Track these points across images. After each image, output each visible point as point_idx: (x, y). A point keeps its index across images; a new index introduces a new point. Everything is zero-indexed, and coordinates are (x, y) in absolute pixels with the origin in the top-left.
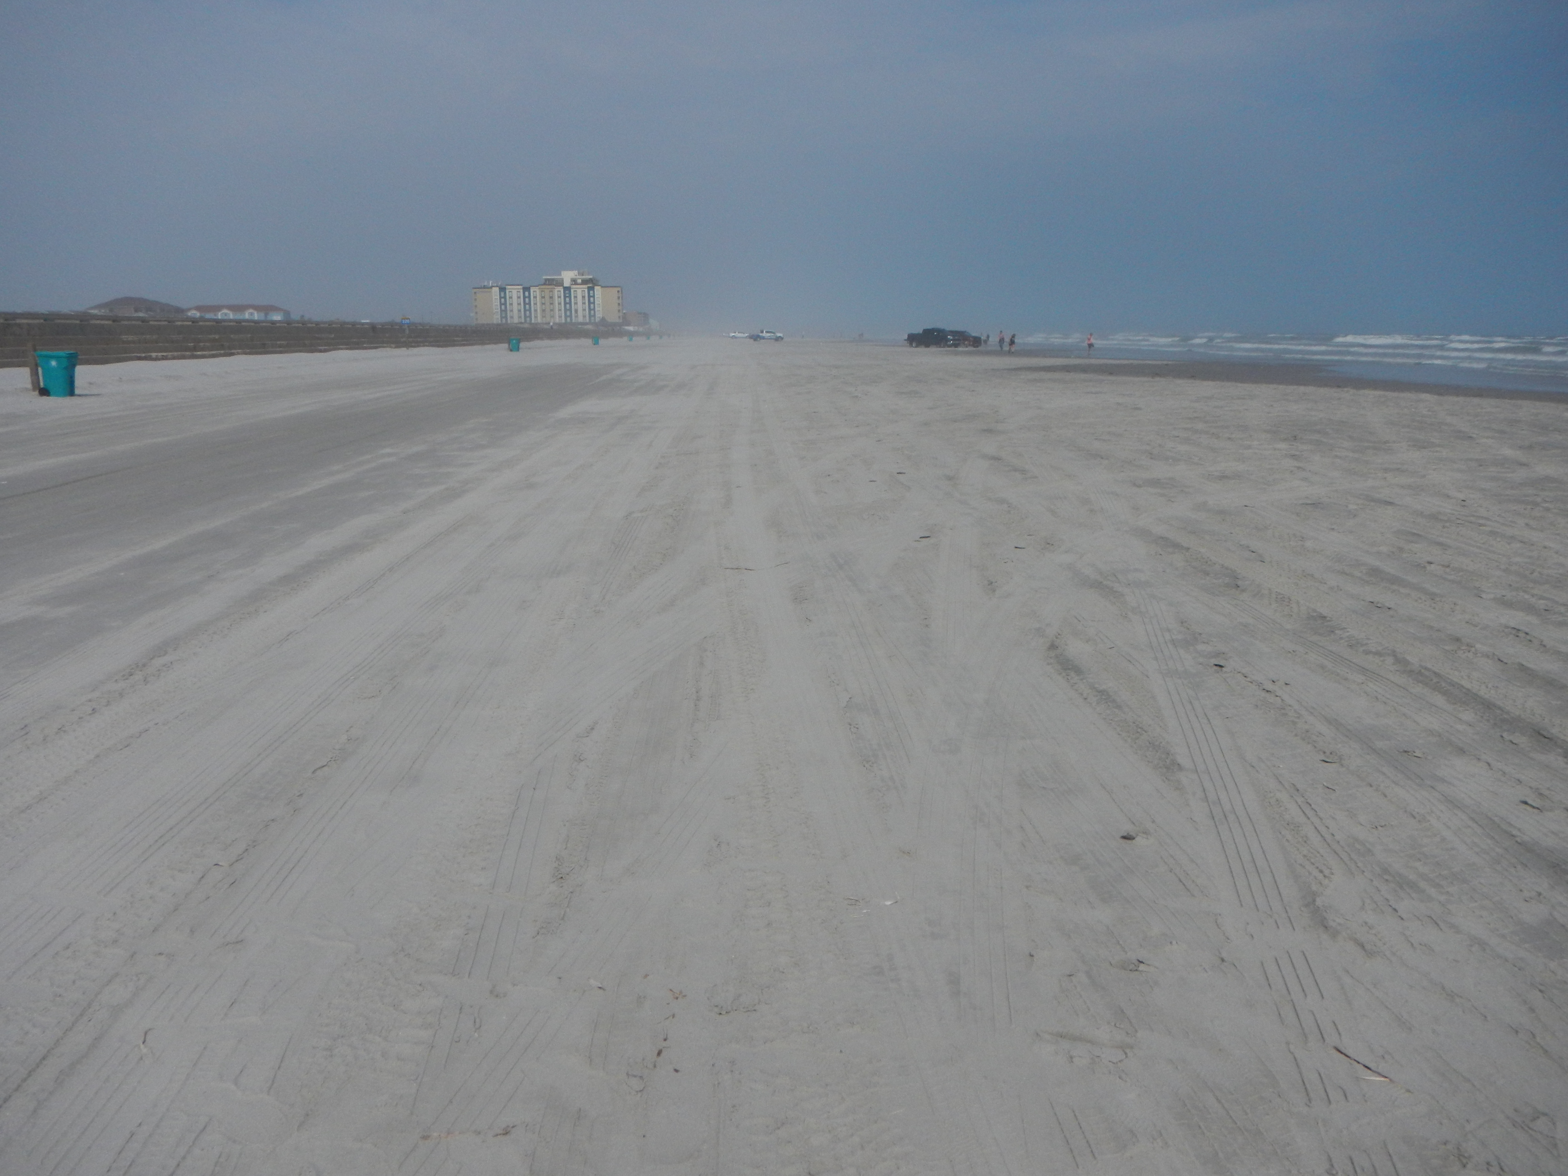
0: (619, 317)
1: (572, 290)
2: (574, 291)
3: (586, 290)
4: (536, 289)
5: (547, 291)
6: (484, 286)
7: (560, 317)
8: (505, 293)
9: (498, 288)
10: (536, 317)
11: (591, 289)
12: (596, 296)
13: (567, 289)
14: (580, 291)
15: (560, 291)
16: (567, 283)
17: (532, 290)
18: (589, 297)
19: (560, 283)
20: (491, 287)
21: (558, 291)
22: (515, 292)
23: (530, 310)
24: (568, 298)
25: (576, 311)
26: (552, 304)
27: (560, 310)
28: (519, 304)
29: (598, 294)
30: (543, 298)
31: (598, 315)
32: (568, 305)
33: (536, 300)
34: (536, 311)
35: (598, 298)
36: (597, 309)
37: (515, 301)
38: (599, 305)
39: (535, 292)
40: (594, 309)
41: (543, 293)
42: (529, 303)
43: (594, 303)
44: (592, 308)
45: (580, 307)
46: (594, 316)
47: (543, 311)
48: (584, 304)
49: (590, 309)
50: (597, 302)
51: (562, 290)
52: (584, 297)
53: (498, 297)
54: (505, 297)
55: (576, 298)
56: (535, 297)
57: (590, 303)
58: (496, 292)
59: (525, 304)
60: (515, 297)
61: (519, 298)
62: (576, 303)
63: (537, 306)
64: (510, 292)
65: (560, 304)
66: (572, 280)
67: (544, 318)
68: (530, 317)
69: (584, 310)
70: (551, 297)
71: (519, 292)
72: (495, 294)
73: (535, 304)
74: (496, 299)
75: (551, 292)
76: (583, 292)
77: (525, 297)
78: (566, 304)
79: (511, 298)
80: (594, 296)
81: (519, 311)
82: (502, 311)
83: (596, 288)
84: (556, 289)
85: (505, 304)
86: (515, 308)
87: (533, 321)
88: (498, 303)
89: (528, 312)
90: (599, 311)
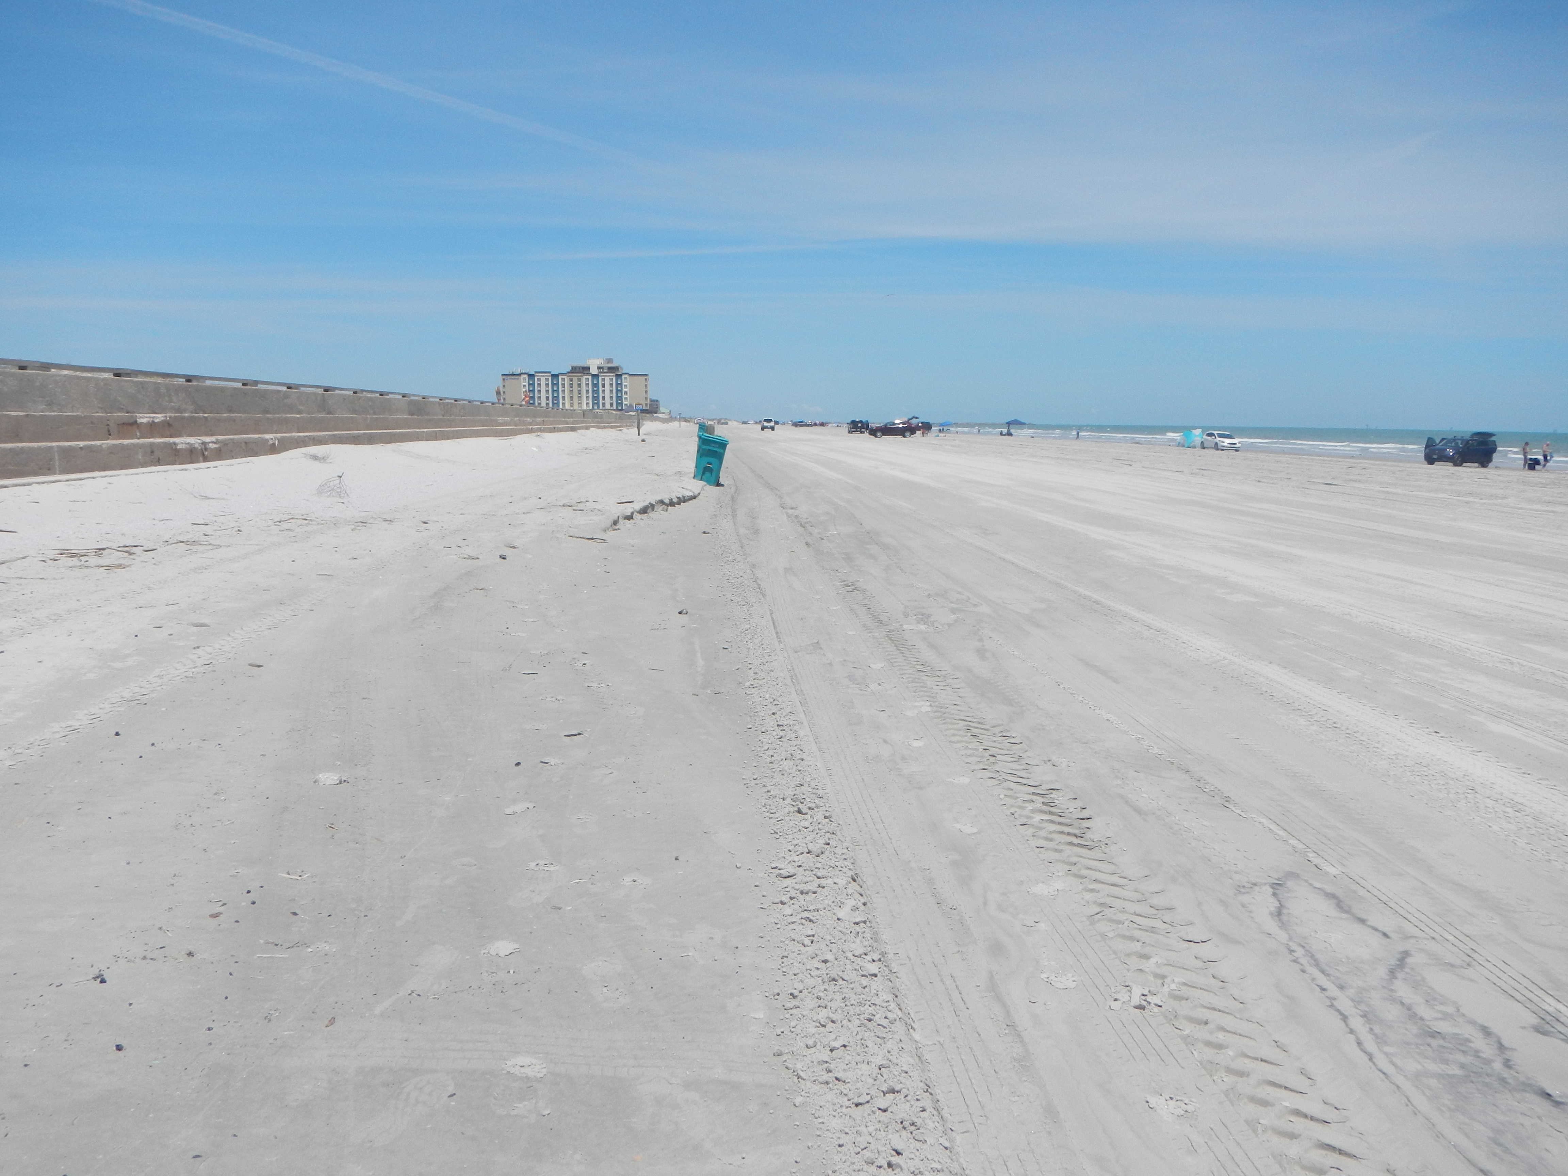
0: (646, 405)
1: (600, 378)
2: (602, 379)
3: (614, 378)
4: (566, 377)
5: (575, 379)
6: (513, 372)
7: (588, 404)
8: (534, 381)
9: (526, 376)
10: (564, 404)
11: (619, 376)
12: (624, 384)
13: (595, 376)
14: (608, 380)
15: (588, 379)
16: (594, 371)
17: (560, 378)
18: (617, 384)
19: (585, 370)
20: (519, 375)
22: (543, 379)
23: (558, 397)
24: (596, 385)
25: (604, 398)
26: (580, 392)
27: (587, 397)
28: (547, 391)
29: (626, 381)
30: (571, 386)
31: (624, 402)
32: (595, 392)
33: (564, 387)
34: (564, 398)
35: (626, 386)
36: (624, 396)
37: (543, 388)
38: (626, 393)
39: (563, 379)
40: (621, 397)
41: (571, 380)
42: (558, 391)
43: (621, 391)
44: (619, 395)
45: (607, 394)
46: (621, 403)
47: (572, 398)
48: (611, 391)
49: (617, 397)
50: (624, 390)
51: (590, 378)
52: (611, 385)
53: (526, 384)
54: (533, 385)
55: (603, 386)
56: (563, 385)
57: (617, 391)
58: (524, 379)
59: (553, 391)
60: (543, 384)
61: (547, 385)
62: (603, 391)
63: (565, 394)
64: (539, 380)
65: (587, 391)
66: (599, 368)
67: (572, 405)
68: (558, 404)
69: (611, 398)
70: (579, 385)
71: (547, 380)
72: (524, 381)
73: (563, 391)
74: (525, 386)
75: (579, 380)
76: (611, 380)
77: (553, 384)
78: (593, 391)
79: (539, 385)
80: (621, 384)
81: (548, 398)
82: (530, 398)
83: (623, 377)
84: (583, 378)
85: (533, 391)
86: (543, 395)
87: (561, 407)
88: (527, 390)
89: (556, 398)
90: (626, 398)
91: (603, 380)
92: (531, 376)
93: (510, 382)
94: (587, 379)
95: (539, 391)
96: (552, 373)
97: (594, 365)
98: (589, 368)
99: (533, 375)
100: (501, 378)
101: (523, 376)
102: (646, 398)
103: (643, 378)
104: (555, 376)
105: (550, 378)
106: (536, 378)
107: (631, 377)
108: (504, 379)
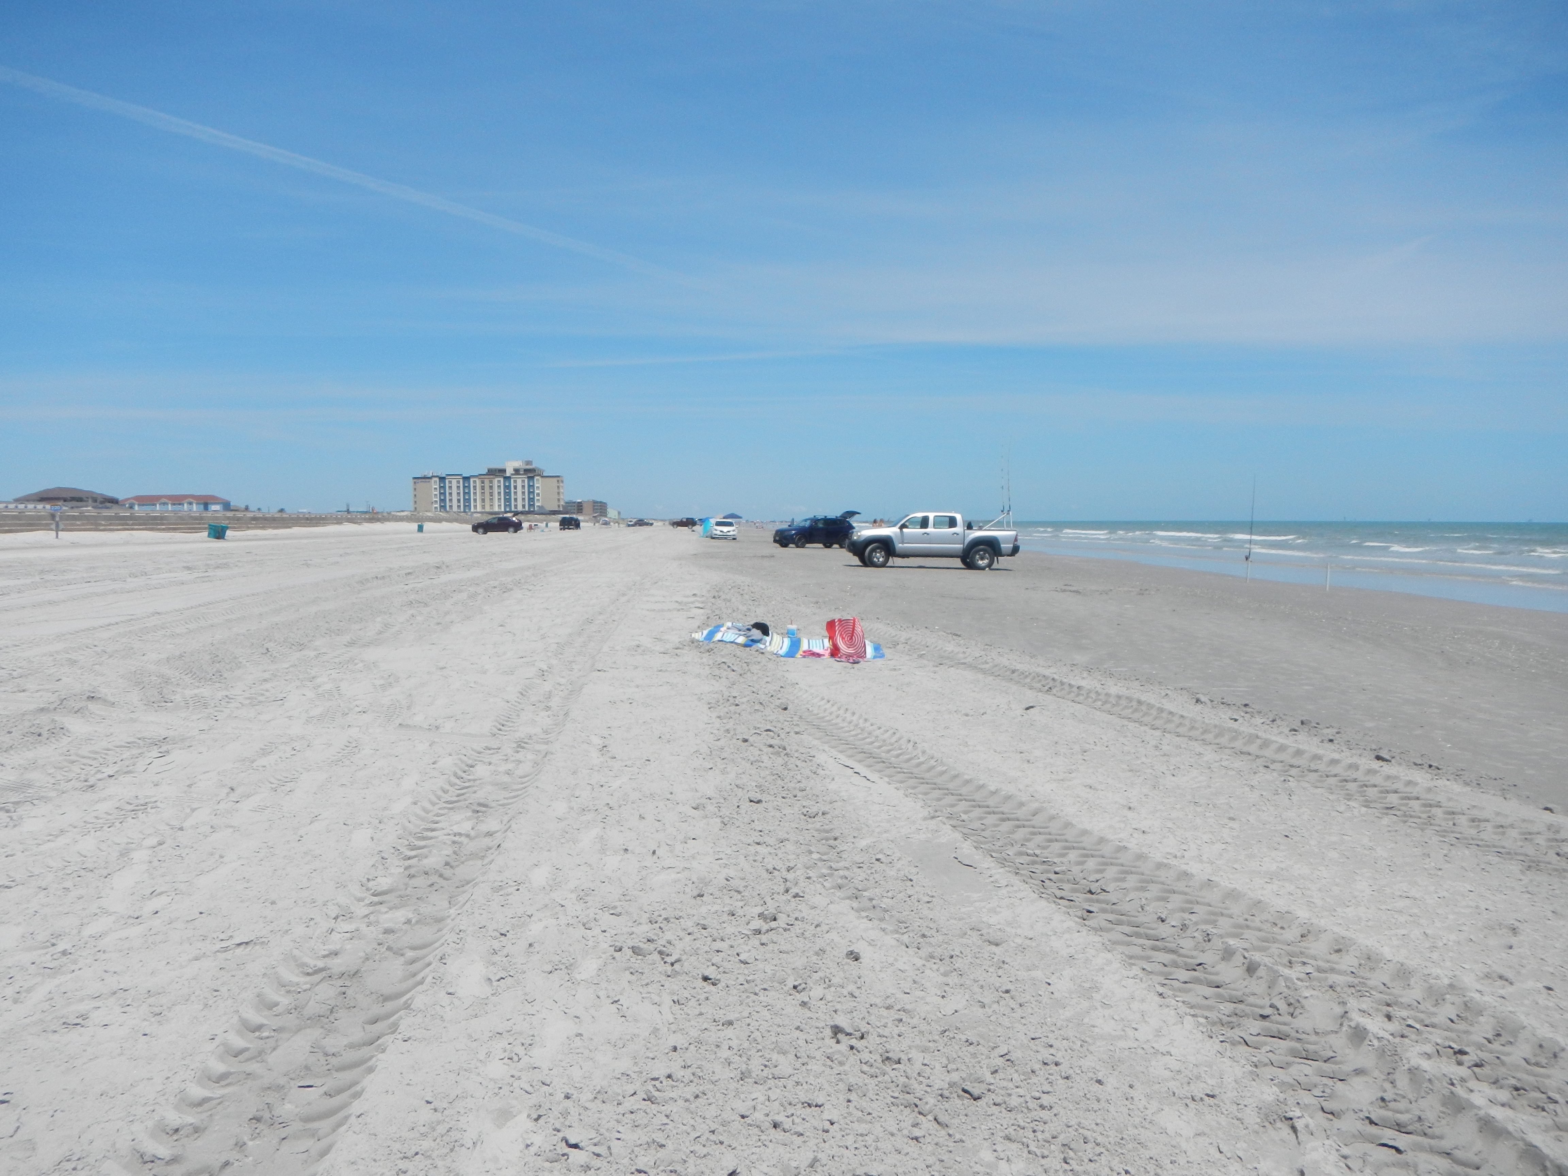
0: (559, 506)
1: (512, 480)
2: (514, 480)
3: (526, 480)
4: (477, 480)
5: (487, 482)
6: (424, 475)
7: (499, 506)
8: (445, 484)
9: (437, 479)
10: (475, 507)
11: (531, 478)
12: (536, 485)
13: (509, 478)
14: (520, 482)
16: (507, 473)
17: (472, 480)
18: (529, 486)
19: (498, 471)
20: (430, 478)
21: (498, 482)
22: (454, 482)
23: (469, 499)
24: (507, 487)
25: (516, 500)
26: (491, 494)
27: (499, 499)
28: (459, 494)
29: (538, 483)
30: (483, 488)
31: (537, 504)
32: (508, 494)
33: (476, 490)
34: (475, 500)
35: (538, 487)
36: (536, 498)
37: (454, 491)
38: (538, 495)
39: (475, 482)
40: (533, 499)
41: (483, 482)
42: (469, 493)
43: (533, 492)
44: (531, 497)
45: (520, 496)
46: (534, 505)
47: (483, 500)
48: (523, 493)
49: (529, 499)
50: (536, 491)
51: (502, 480)
52: (523, 487)
53: (437, 487)
54: (444, 487)
55: (515, 488)
56: (475, 487)
57: (529, 493)
58: (435, 482)
59: (465, 493)
60: (454, 487)
61: (458, 487)
62: (515, 493)
63: (476, 496)
64: (450, 482)
65: (499, 493)
66: (514, 470)
67: (483, 507)
68: (469, 506)
69: (524, 499)
70: (491, 487)
71: (458, 482)
72: (435, 484)
73: (475, 493)
74: (435, 489)
75: (491, 482)
76: (523, 481)
77: (464, 487)
78: (505, 493)
79: (450, 487)
80: (533, 486)
81: (459, 501)
82: (441, 500)
83: (536, 478)
84: (497, 479)
85: (444, 494)
86: (455, 497)
87: (472, 510)
88: (437, 493)
89: (467, 501)
90: (538, 500)
91: (515, 482)
92: (442, 479)
93: (421, 485)
94: (499, 482)
95: (450, 494)
96: (464, 476)
97: (509, 467)
98: (503, 471)
99: (444, 478)
100: (412, 481)
101: (434, 479)
102: (559, 500)
103: (555, 479)
104: (466, 479)
105: (461, 481)
106: (447, 481)
107: (544, 479)
108: (415, 483)
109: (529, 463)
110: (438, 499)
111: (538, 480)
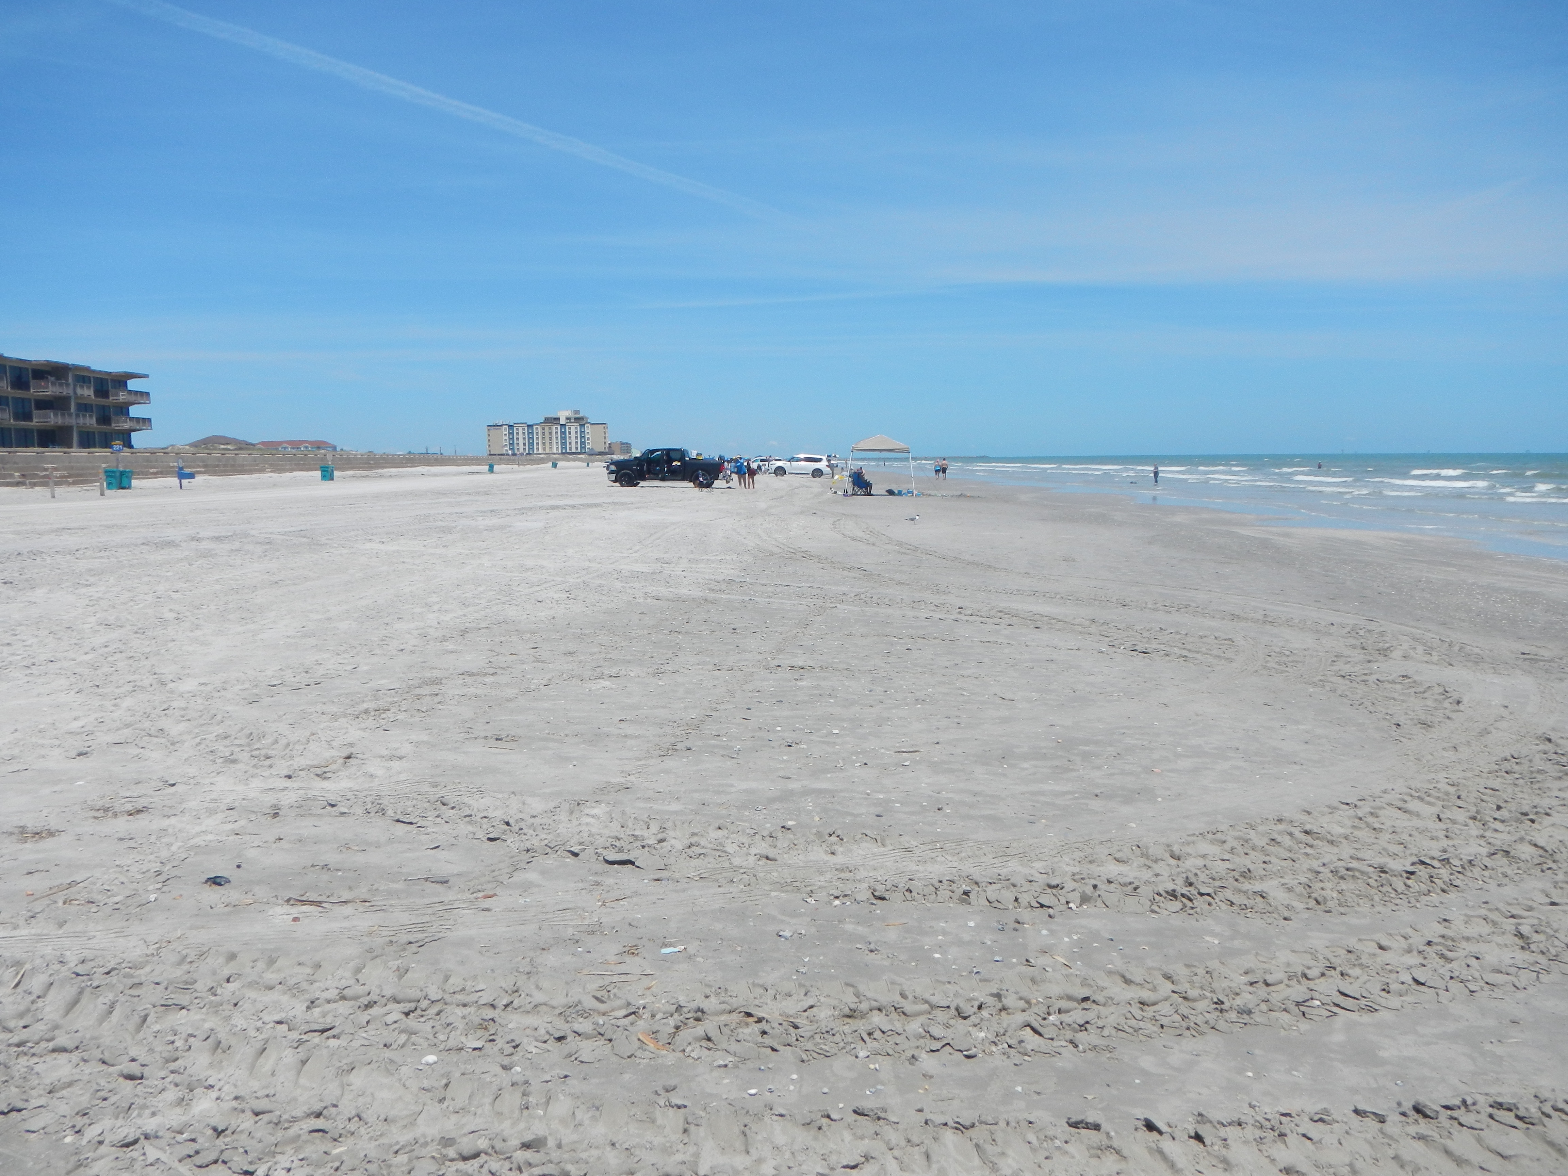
0: (605, 448)
1: (567, 427)
3: (579, 427)
4: (539, 427)
5: (547, 429)
6: (496, 424)
7: (557, 448)
8: (513, 431)
9: (507, 427)
10: (538, 449)
11: (582, 425)
12: (586, 431)
13: (563, 425)
14: (573, 428)
16: (563, 421)
17: (534, 427)
18: (581, 432)
19: (556, 420)
20: (501, 426)
22: (520, 429)
23: (533, 443)
24: (563, 433)
25: (570, 443)
26: (550, 439)
27: (557, 443)
28: (524, 439)
29: (588, 429)
30: (544, 434)
31: (587, 446)
32: (563, 438)
33: (538, 435)
34: (538, 444)
35: (588, 433)
36: (587, 441)
37: (521, 436)
38: (588, 439)
39: (537, 429)
40: (585, 442)
41: (543, 429)
42: (532, 438)
43: (584, 437)
44: (583, 441)
45: (573, 440)
46: (585, 447)
47: (544, 444)
48: (576, 437)
49: (581, 442)
50: (587, 436)
51: (559, 427)
52: (576, 432)
53: (507, 433)
54: (512, 433)
55: (570, 433)
56: (537, 433)
57: (581, 437)
58: (505, 429)
59: (529, 438)
60: (521, 433)
61: (524, 433)
62: (570, 438)
63: (538, 440)
64: (517, 429)
65: (557, 438)
66: (568, 418)
67: (544, 449)
68: (533, 449)
69: (577, 443)
70: (550, 433)
71: (524, 429)
72: (505, 430)
73: (537, 438)
74: (506, 435)
75: (550, 429)
76: (576, 428)
77: (529, 433)
78: (561, 438)
79: (517, 433)
80: (584, 432)
81: (524, 444)
82: (510, 444)
83: (586, 425)
84: (554, 427)
85: (513, 439)
86: (521, 442)
87: (535, 452)
88: (507, 438)
89: (531, 444)
90: (588, 443)
91: (570, 428)
92: (511, 427)
93: (493, 432)
94: (556, 428)
95: (518, 439)
96: (528, 424)
97: (563, 415)
98: (558, 419)
99: (512, 426)
100: (486, 429)
101: (504, 427)
102: (605, 443)
103: (602, 426)
104: (530, 426)
105: (526, 428)
106: (515, 428)
107: (593, 426)
108: (489, 430)
109: (577, 412)
110: (507, 443)
111: (588, 427)
